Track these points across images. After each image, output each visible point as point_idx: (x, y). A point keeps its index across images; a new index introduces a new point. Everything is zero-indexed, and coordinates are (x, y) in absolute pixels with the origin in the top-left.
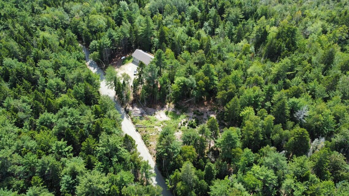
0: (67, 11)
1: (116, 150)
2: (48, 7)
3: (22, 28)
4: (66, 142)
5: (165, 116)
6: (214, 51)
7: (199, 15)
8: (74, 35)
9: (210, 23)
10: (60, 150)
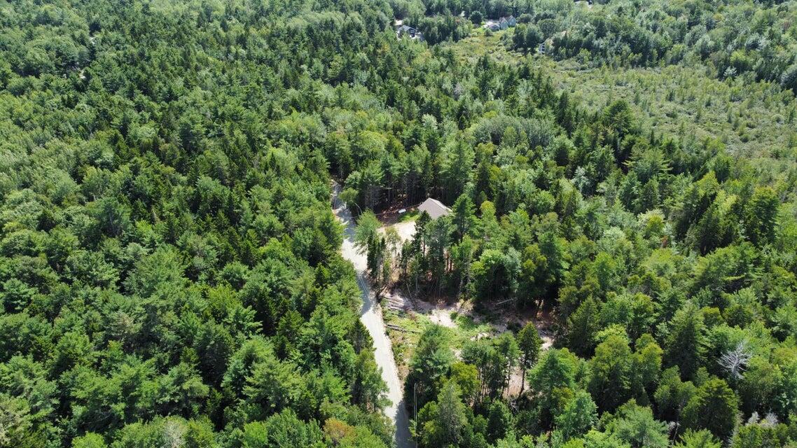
0: (326, 121)
1: (334, 341)
2: (295, 112)
3: (243, 137)
4: (254, 312)
5: (450, 320)
6: (580, 218)
7: (572, 154)
8: (325, 160)
9: (589, 169)
10: (241, 322)
